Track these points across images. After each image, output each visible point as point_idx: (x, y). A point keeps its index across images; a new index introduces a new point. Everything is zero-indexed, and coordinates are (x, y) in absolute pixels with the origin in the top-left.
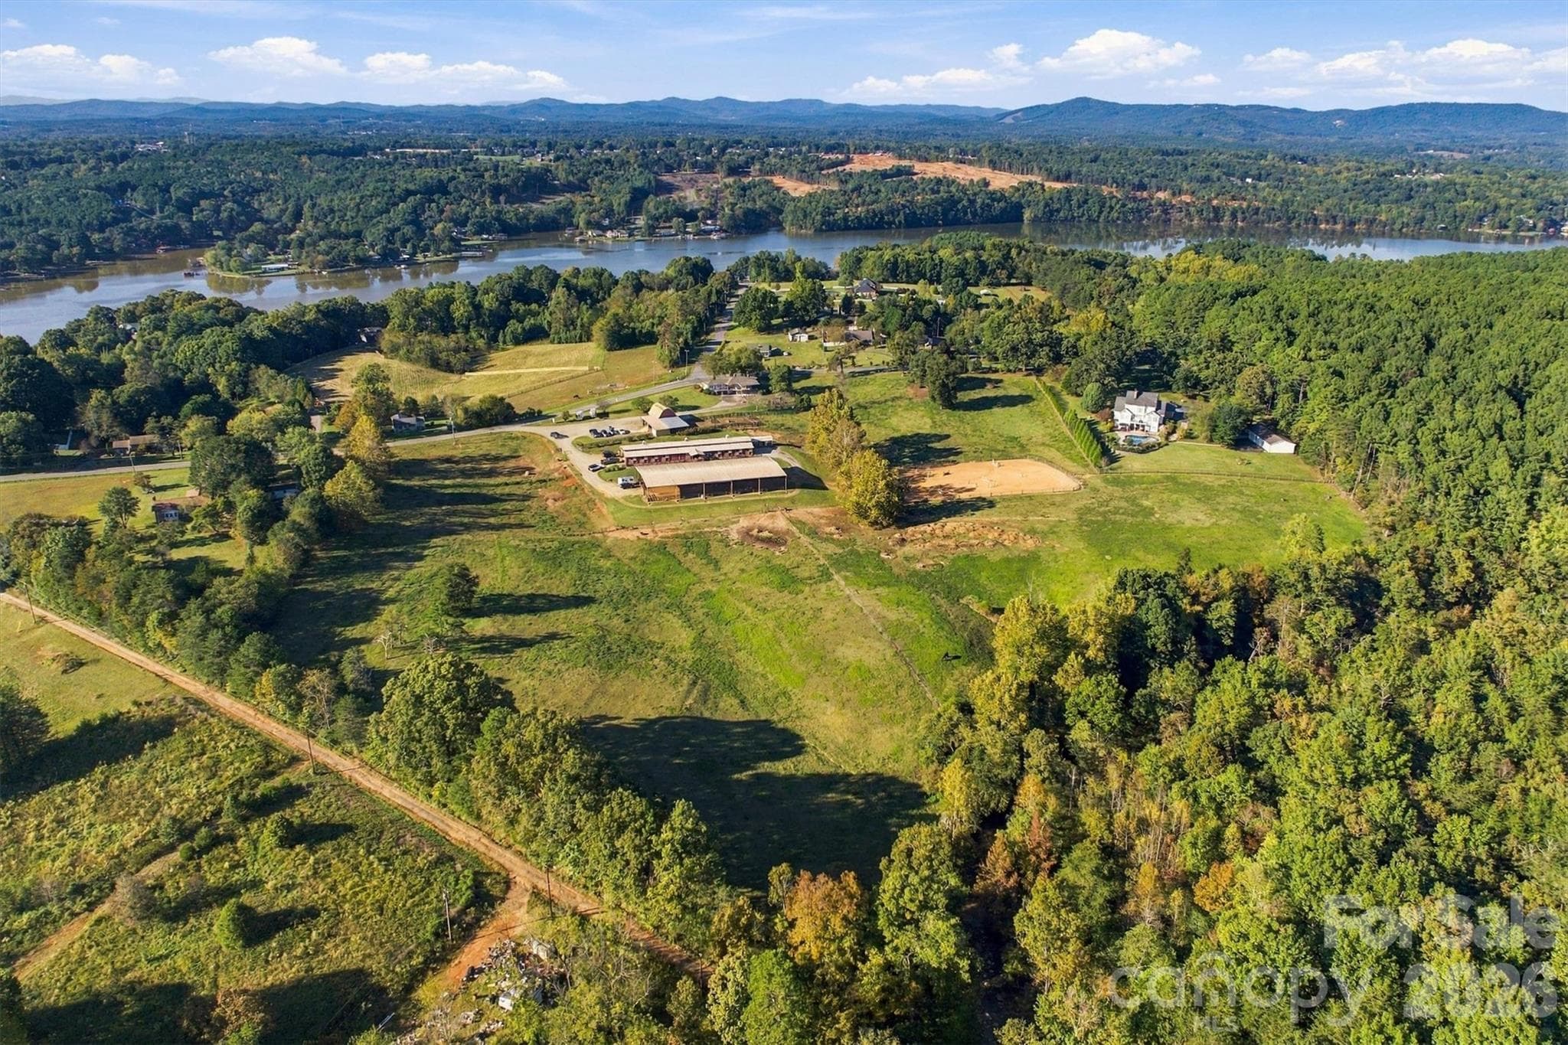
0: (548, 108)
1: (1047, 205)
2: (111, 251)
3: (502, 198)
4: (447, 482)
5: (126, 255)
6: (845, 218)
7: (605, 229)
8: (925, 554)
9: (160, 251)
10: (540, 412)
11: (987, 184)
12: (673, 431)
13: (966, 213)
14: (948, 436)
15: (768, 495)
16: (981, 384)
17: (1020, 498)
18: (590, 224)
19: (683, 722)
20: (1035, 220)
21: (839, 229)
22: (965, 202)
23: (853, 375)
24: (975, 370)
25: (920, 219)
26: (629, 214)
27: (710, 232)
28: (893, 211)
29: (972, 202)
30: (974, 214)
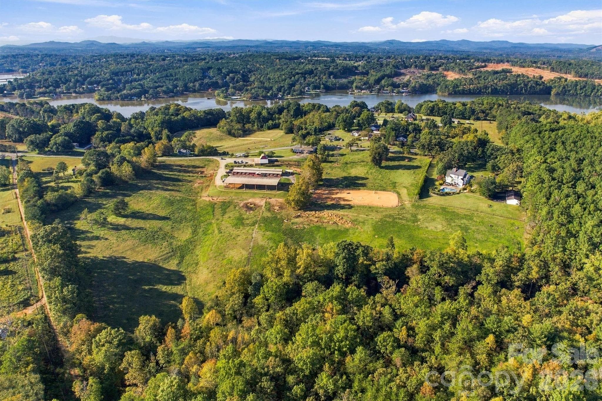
0: (392, 43)
1: (564, 88)
2: (195, 90)
3: (332, 77)
4: (171, 173)
5: (198, 91)
6: (463, 90)
7: (362, 89)
8: (302, 223)
9: (210, 90)
10: (228, 153)
11: (541, 78)
12: (262, 164)
13: (522, 90)
14: (367, 179)
15: (269, 192)
16: (410, 160)
17: (364, 207)
18: (357, 87)
19: (148, 265)
20: (557, 94)
21: (460, 94)
22: (522, 85)
23: (356, 151)
24: (408, 153)
25: (499, 92)
26: (374, 85)
27: (403, 93)
28: (486, 87)
29: (526, 85)
30: (526, 91)
